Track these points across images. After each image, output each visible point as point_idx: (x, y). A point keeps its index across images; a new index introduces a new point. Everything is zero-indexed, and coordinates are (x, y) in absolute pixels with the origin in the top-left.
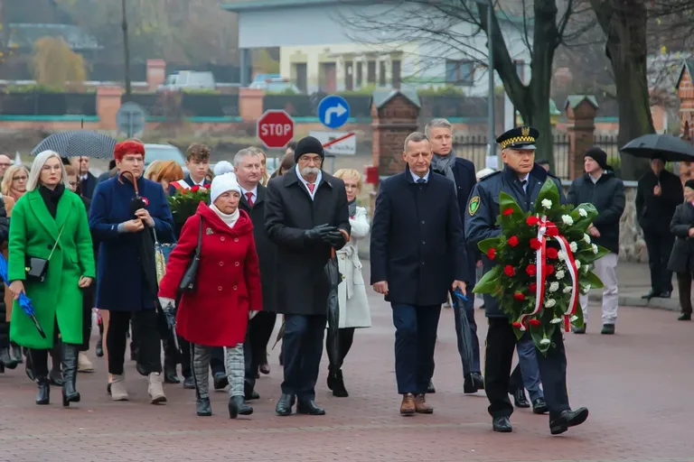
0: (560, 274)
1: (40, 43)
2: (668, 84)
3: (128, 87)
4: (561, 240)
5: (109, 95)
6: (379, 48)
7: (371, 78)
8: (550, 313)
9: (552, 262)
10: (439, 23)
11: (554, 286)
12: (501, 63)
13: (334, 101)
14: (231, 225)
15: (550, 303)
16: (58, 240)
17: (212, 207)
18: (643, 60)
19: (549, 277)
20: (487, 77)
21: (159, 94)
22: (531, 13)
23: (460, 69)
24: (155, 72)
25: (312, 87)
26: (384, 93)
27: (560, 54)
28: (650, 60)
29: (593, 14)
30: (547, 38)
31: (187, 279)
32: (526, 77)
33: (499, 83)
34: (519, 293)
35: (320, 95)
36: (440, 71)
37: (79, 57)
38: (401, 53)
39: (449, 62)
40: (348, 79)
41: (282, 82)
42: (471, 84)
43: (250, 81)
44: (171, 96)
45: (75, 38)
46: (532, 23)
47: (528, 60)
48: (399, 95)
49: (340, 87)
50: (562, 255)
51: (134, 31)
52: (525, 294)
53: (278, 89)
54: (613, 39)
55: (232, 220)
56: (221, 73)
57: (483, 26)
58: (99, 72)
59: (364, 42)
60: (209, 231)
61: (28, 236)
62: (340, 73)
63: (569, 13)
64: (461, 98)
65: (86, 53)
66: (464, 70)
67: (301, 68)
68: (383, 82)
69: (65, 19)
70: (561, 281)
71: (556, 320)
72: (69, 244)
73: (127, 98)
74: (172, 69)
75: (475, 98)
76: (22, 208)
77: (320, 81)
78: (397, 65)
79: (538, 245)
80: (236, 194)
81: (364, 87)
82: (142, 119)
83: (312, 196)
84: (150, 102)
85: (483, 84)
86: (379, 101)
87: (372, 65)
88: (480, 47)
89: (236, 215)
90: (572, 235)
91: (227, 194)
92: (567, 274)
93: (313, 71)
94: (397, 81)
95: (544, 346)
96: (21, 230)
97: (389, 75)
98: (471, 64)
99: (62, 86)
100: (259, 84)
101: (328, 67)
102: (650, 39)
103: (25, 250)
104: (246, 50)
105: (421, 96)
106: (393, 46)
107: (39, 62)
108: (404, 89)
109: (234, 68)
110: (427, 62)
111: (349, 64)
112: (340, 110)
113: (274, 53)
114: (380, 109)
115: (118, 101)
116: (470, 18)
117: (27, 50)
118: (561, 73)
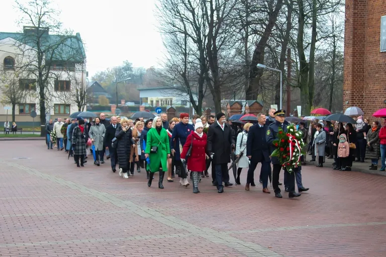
0: (296, 150)
1: (100, 96)
2: (225, 106)
3: (117, 105)
4: (296, 140)
5: (114, 107)
6: (168, 98)
7: (166, 104)
8: (292, 161)
9: (294, 146)
10: (180, 93)
11: (294, 154)
12: (192, 101)
13: (158, 108)
14: (201, 137)
15: (293, 158)
16: (160, 142)
17: (195, 132)
18: (220, 101)
19: (293, 151)
20: (189, 104)
21: (123, 107)
22: (198, 91)
23: (184, 102)
24: (123, 102)
25: (154, 106)
26: (169, 107)
27: (204, 99)
28: (221, 101)
29: (210, 92)
30: (201, 97)
31: (188, 152)
32: (197, 104)
33: (192, 105)
34: (284, 156)
35: (156, 107)
36: (180, 102)
37: (108, 99)
38: (172, 99)
39: (182, 101)
40: (162, 104)
41: (148, 104)
42: (186, 105)
43: (142, 104)
44: (126, 107)
45: (107, 95)
46: (198, 93)
47: (197, 100)
48: (172, 107)
49: (160, 105)
50: (296, 144)
51: (119, 94)
52: (286, 156)
53: (147, 106)
54: (214, 97)
55: (201, 135)
56: (136, 102)
57: (188, 94)
58: (112, 102)
59: (164, 96)
60: (195, 139)
61: (152, 140)
62: (160, 103)
63: (205, 91)
64: (184, 108)
65: (109, 98)
66: (185, 103)
67: (152, 102)
68: (168, 105)
69: (105, 92)
70: (296, 152)
71: (294, 164)
72: (163, 143)
73: (117, 107)
74: (126, 102)
75: (187, 108)
76: (151, 133)
77: (156, 105)
78: (171, 101)
79: (290, 142)
80: (202, 128)
81: (165, 106)
82: (120, 112)
83: (223, 129)
84: (122, 108)
85: (188, 105)
86: (168, 108)
87: (166, 101)
88: (188, 98)
89: (202, 134)
90: (299, 139)
91: (199, 128)
92: (298, 150)
93: (154, 102)
94: (171, 104)
95: (290, 171)
96: (150, 139)
97: (170, 103)
98: (186, 101)
99: (104, 105)
100: (144, 105)
101: (157, 101)
102: (221, 97)
103: (151, 145)
104: (141, 98)
105: (176, 107)
106: (170, 97)
107: (100, 100)
108: (173, 106)
109: (139, 102)
110: (177, 101)
111: (162, 101)
112: (160, 110)
113: (147, 99)
114: (168, 110)
115: (115, 108)
116: (186, 92)
117: (97, 98)
118: (204, 103)
